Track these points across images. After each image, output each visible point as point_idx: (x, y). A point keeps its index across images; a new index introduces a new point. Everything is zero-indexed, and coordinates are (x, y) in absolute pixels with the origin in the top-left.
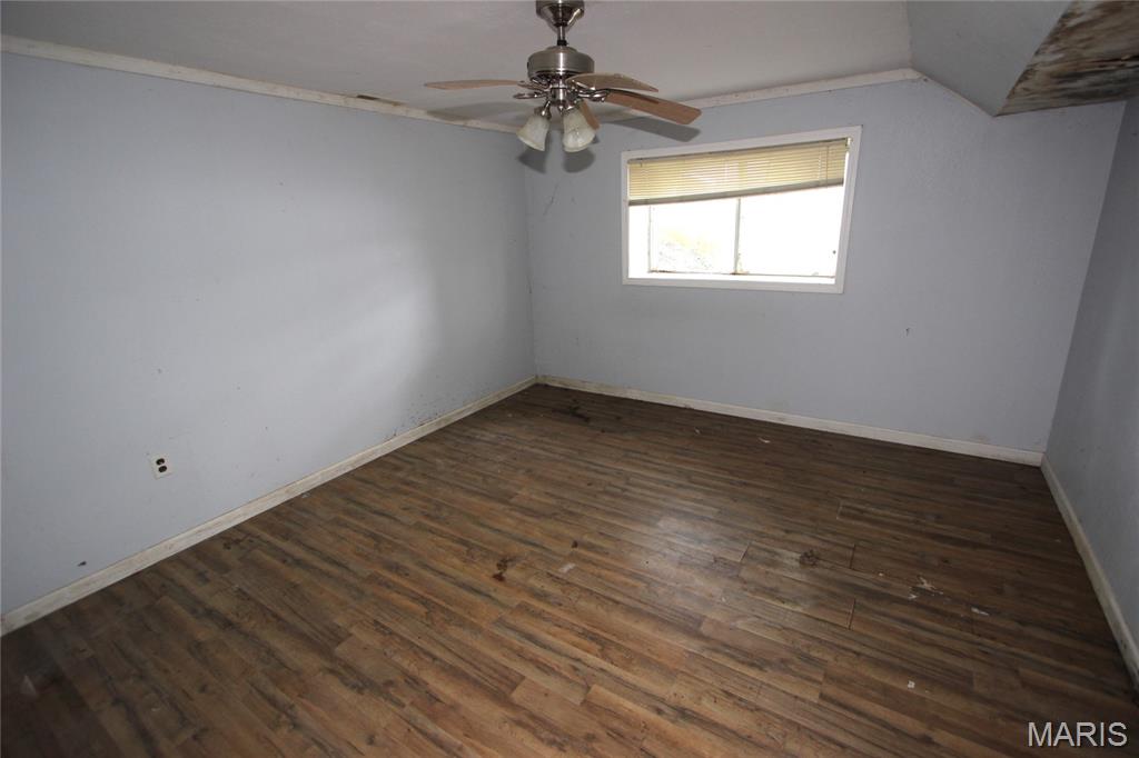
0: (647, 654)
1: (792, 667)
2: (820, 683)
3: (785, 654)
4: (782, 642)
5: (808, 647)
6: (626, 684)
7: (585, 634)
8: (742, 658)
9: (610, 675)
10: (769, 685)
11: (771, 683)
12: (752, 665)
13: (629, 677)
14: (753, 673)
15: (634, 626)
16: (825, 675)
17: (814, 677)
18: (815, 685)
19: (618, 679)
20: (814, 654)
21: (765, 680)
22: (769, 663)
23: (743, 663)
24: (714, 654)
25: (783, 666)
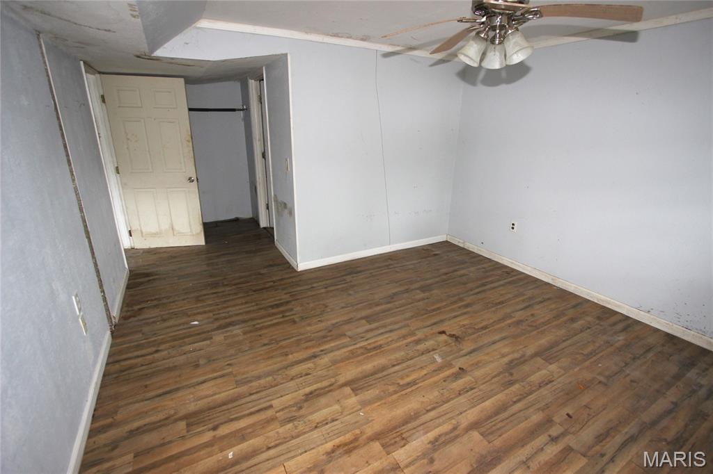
0: (352, 360)
1: (295, 409)
2: (276, 412)
3: (302, 412)
4: (310, 417)
5: (296, 427)
6: (343, 347)
7: (380, 346)
8: (317, 392)
9: (351, 346)
10: (297, 391)
11: (297, 393)
12: (311, 393)
13: (345, 350)
14: (308, 390)
15: (373, 364)
16: (277, 418)
17: (281, 413)
18: (278, 409)
19: (347, 346)
20: (290, 426)
21: (300, 391)
22: (306, 401)
23: (315, 390)
24: (329, 383)
25: (299, 405)
